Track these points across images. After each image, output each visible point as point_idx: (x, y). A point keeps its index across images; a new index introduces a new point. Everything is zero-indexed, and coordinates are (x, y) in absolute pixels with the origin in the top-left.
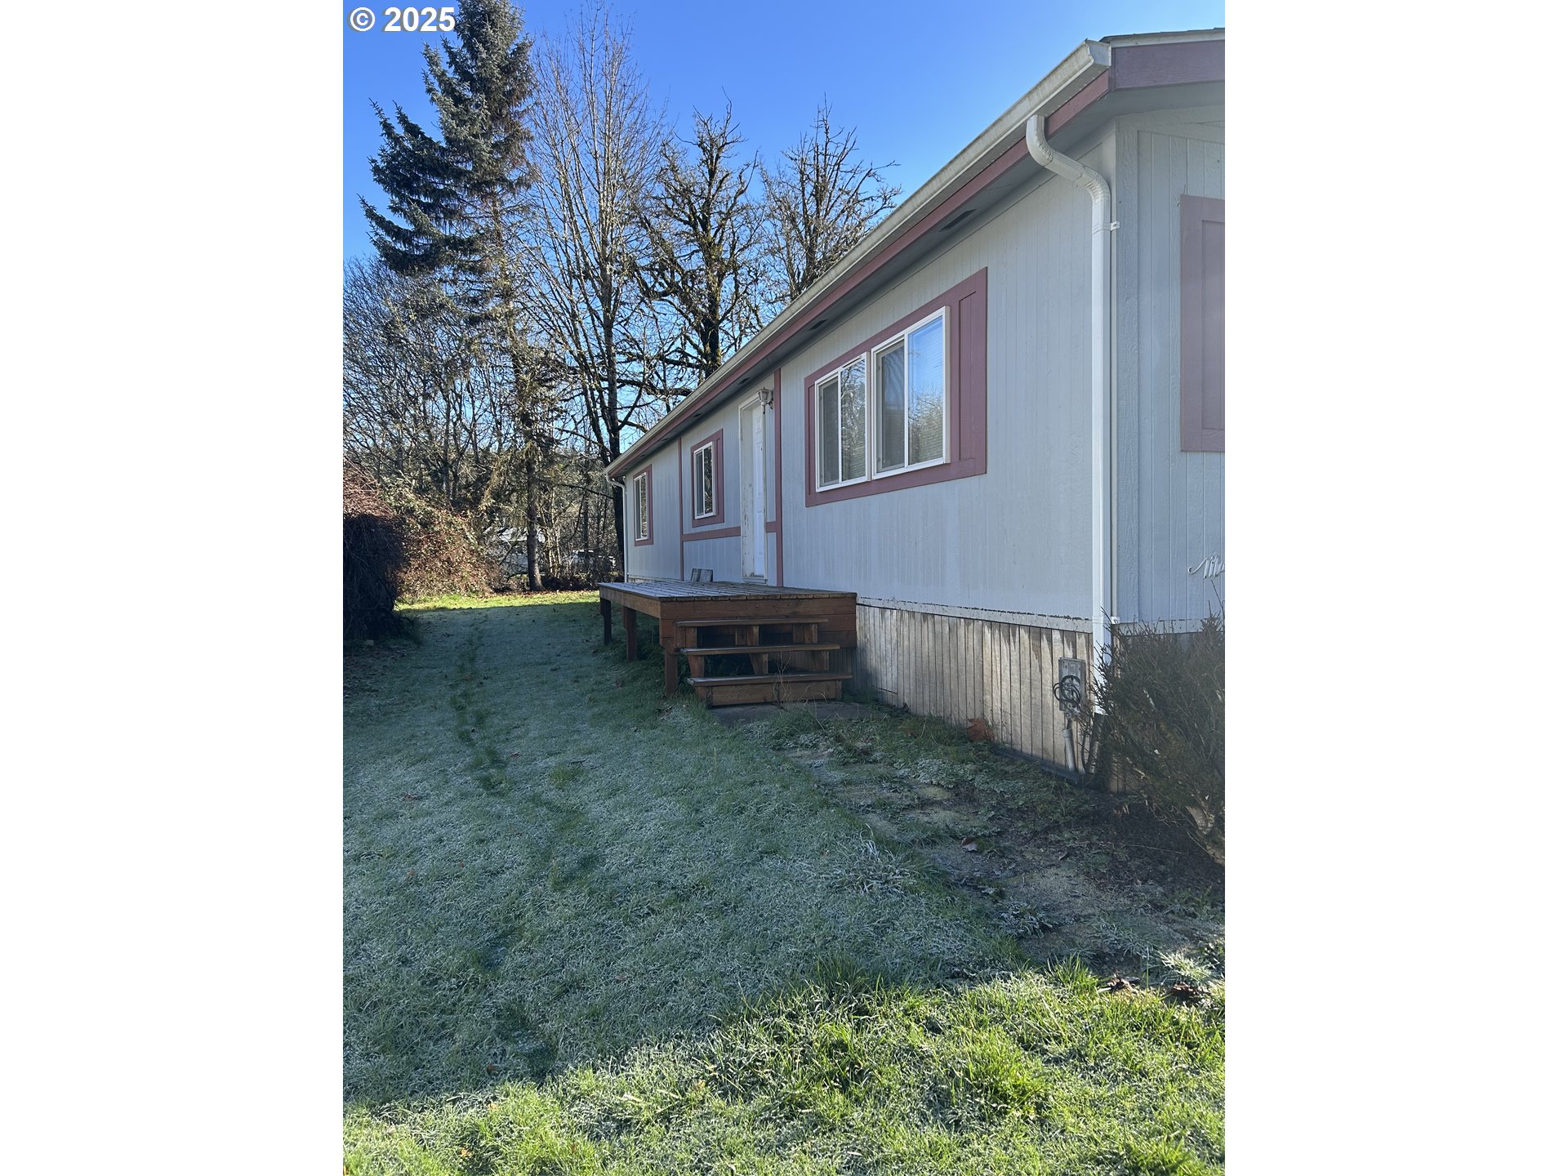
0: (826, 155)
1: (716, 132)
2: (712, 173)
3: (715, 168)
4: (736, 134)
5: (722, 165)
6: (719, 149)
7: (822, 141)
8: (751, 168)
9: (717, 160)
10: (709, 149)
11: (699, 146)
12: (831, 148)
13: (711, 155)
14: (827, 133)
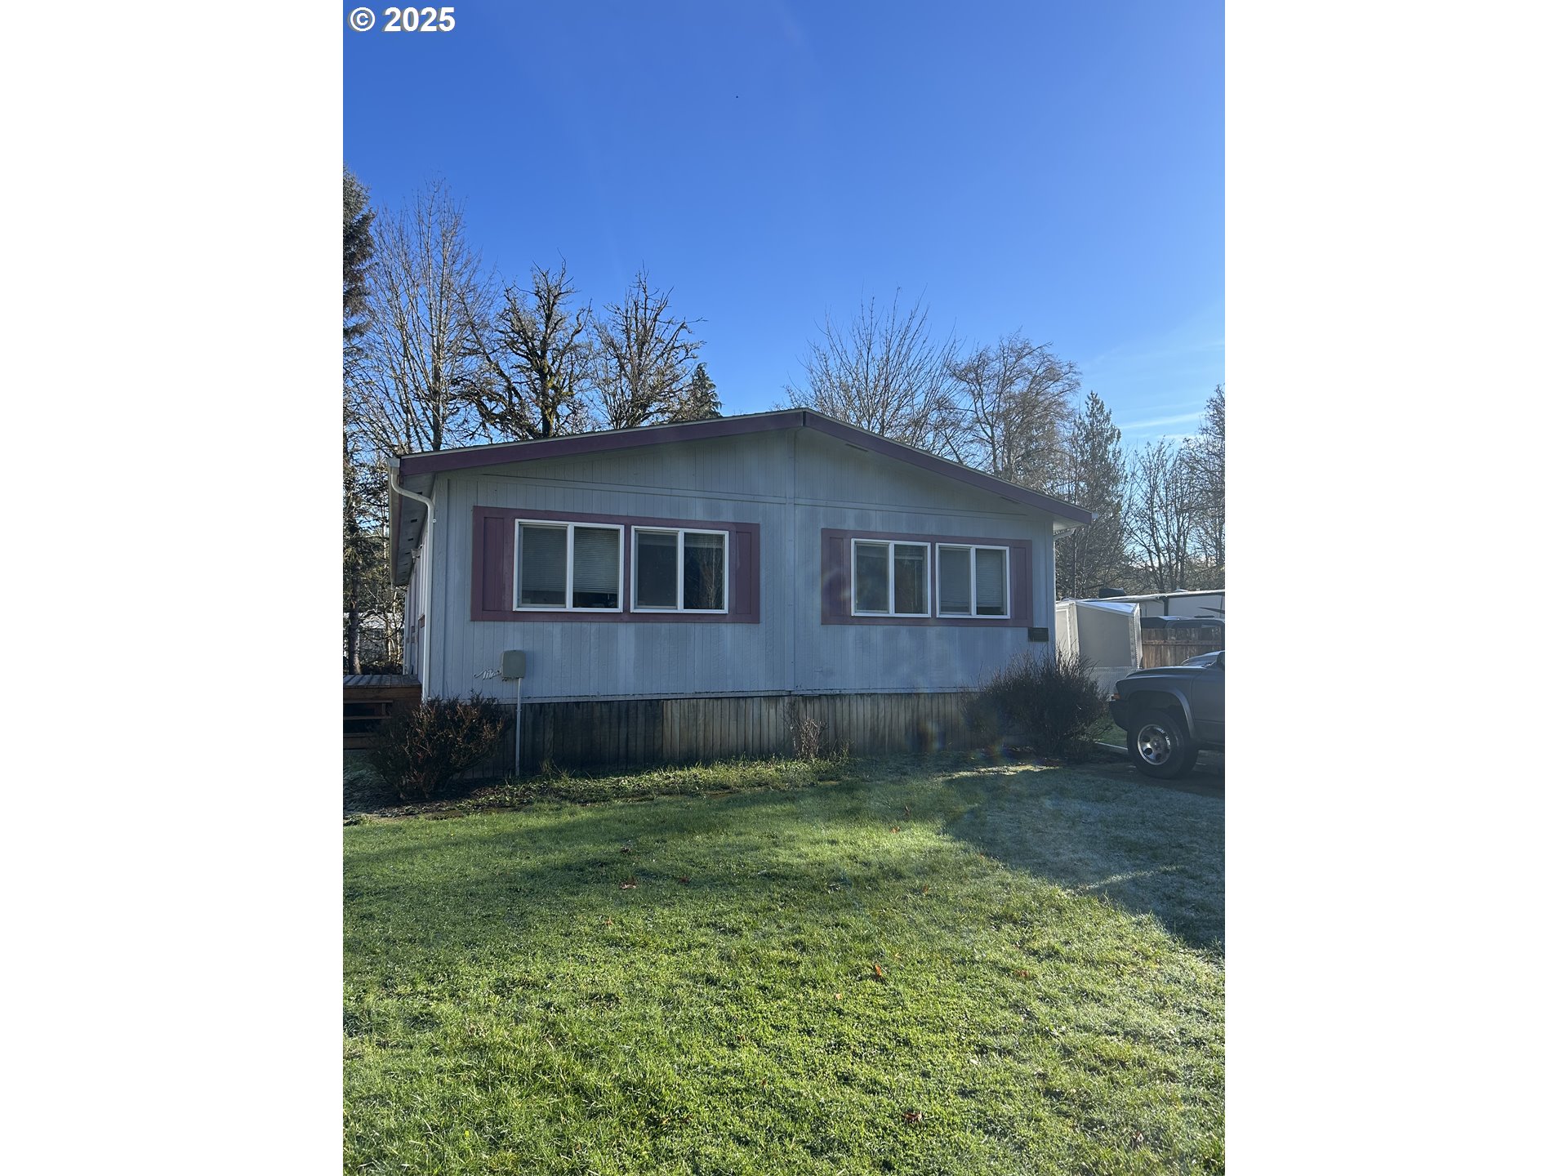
0: (646, 309)
1: (553, 283)
2: (548, 317)
3: (552, 313)
4: (570, 286)
5: (559, 310)
6: (555, 297)
7: (642, 297)
8: (586, 312)
9: (553, 306)
10: (546, 296)
11: (536, 294)
12: (650, 304)
13: (549, 303)
14: (645, 292)
